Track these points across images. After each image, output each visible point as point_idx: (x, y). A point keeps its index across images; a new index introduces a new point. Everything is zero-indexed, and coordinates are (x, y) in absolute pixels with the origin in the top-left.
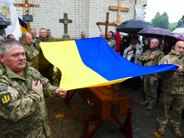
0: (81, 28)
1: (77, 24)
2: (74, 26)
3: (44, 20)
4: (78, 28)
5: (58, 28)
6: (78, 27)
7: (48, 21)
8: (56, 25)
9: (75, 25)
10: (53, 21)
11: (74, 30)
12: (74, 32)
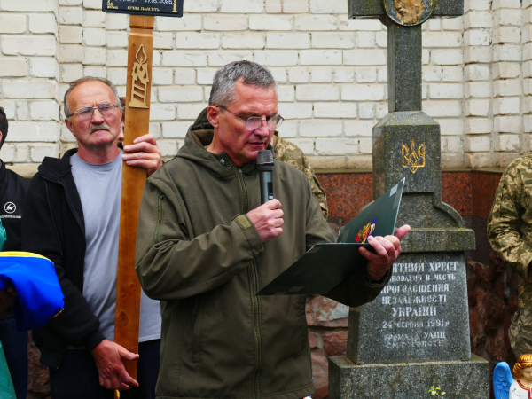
0: (512, 70)
1: (476, 38)
2: (455, 56)
3: (210, 23)
4: (484, 70)
5: (320, 74)
6: (491, 64)
7: (239, 23)
8: (307, 57)
9: (464, 48)
10: (282, 23)
11: (455, 90)
12: (454, 109)
